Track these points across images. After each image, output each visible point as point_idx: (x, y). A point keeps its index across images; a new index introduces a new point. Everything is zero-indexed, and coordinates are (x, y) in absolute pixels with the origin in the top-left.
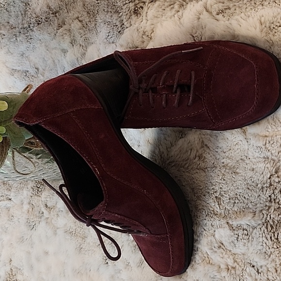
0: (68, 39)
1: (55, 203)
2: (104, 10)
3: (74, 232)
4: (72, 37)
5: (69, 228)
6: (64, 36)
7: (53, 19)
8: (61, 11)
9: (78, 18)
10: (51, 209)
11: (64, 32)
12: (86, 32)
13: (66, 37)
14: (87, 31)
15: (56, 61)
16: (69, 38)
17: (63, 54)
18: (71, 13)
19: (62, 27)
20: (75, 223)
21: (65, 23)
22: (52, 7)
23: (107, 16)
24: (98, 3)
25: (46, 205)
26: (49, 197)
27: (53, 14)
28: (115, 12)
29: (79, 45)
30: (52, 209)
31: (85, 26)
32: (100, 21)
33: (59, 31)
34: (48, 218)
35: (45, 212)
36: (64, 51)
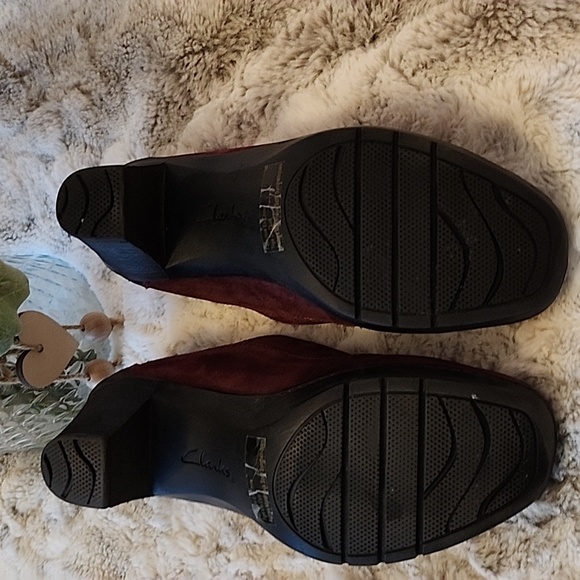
0: (54, 132)
1: (36, 501)
2: (142, 68)
3: (85, 568)
4: (64, 128)
5: (74, 558)
6: (46, 125)
7: (15, 89)
8: (36, 72)
9: (78, 86)
10: (28, 516)
11: (46, 117)
12: (101, 116)
13: (51, 128)
14: (102, 113)
15: (26, 182)
16: (58, 130)
17: (42, 166)
18: (59, 74)
19: (38, 106)
20: (88, 544)
21: (47, 96)
22: (13, 63)
23: (148, 80)
24: (127, 53)
25: (14, 508)
26: (20, 489)
27: (15, 76)
28: (163, 71)
29: (83, 145)
30: (30, 518)
31: (98, 103)
32: (134, 92)
33: (32, 115)
34: (20, 538)
35: (12, 524)
36: (46, 160)
